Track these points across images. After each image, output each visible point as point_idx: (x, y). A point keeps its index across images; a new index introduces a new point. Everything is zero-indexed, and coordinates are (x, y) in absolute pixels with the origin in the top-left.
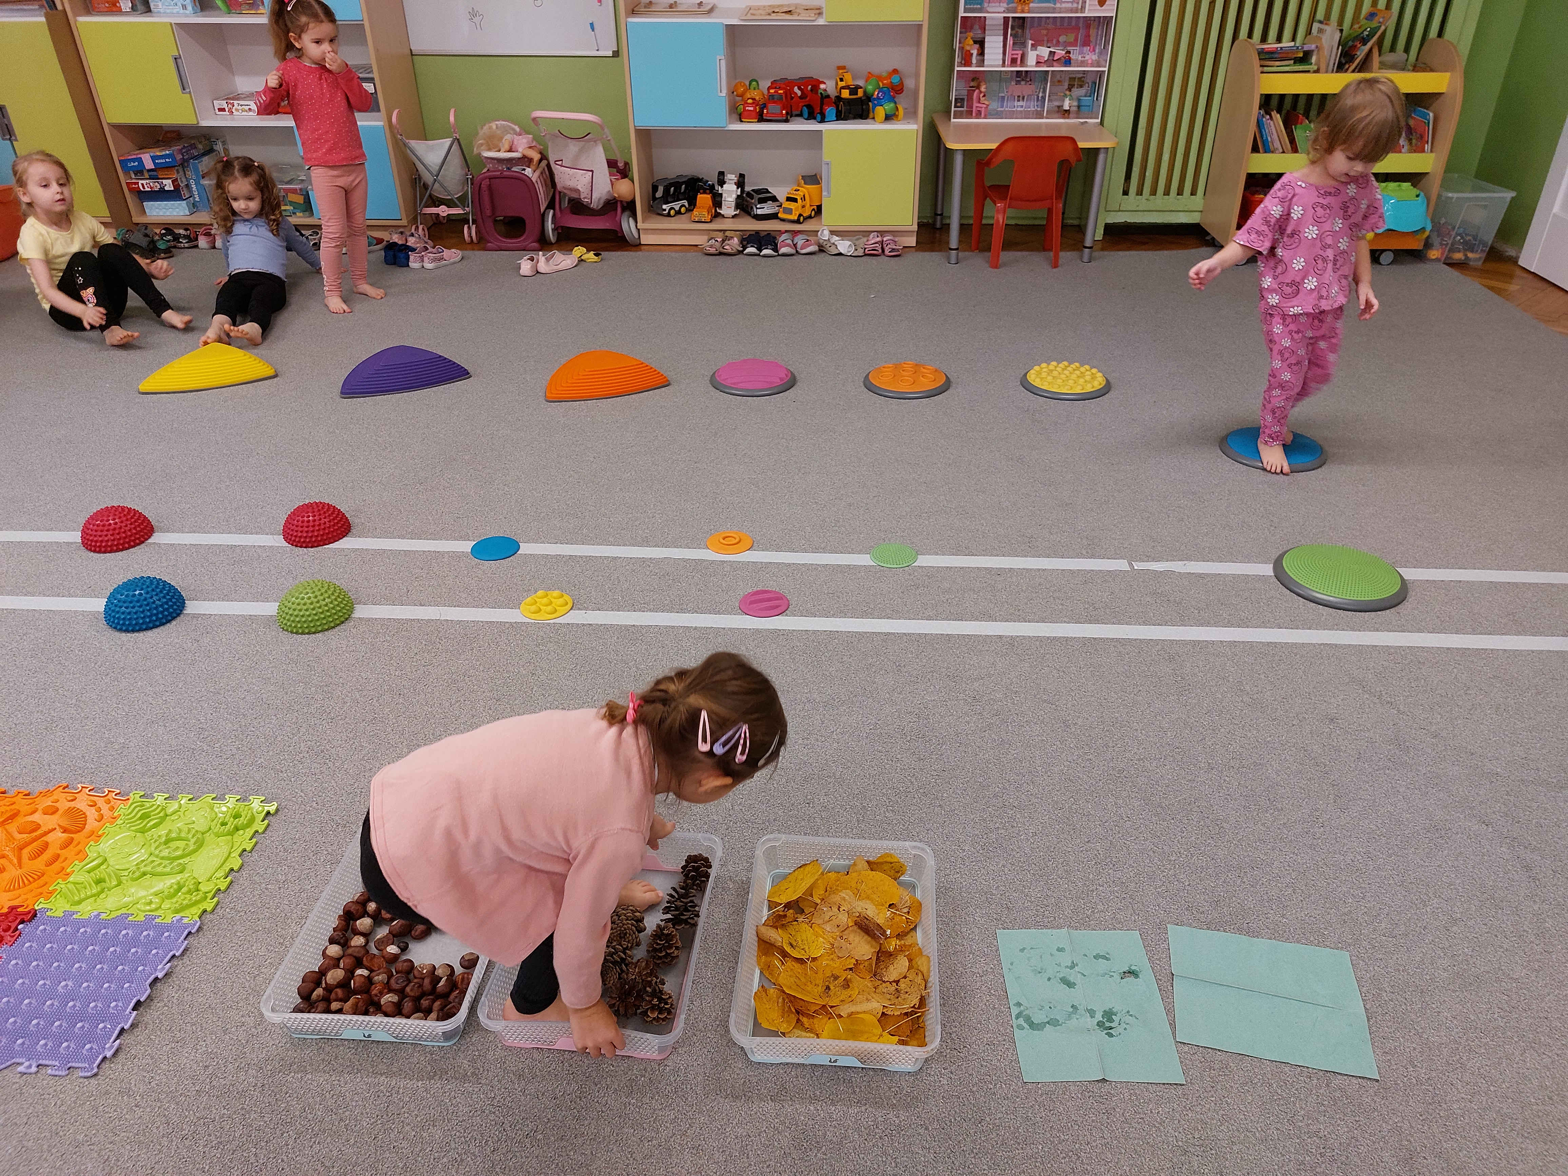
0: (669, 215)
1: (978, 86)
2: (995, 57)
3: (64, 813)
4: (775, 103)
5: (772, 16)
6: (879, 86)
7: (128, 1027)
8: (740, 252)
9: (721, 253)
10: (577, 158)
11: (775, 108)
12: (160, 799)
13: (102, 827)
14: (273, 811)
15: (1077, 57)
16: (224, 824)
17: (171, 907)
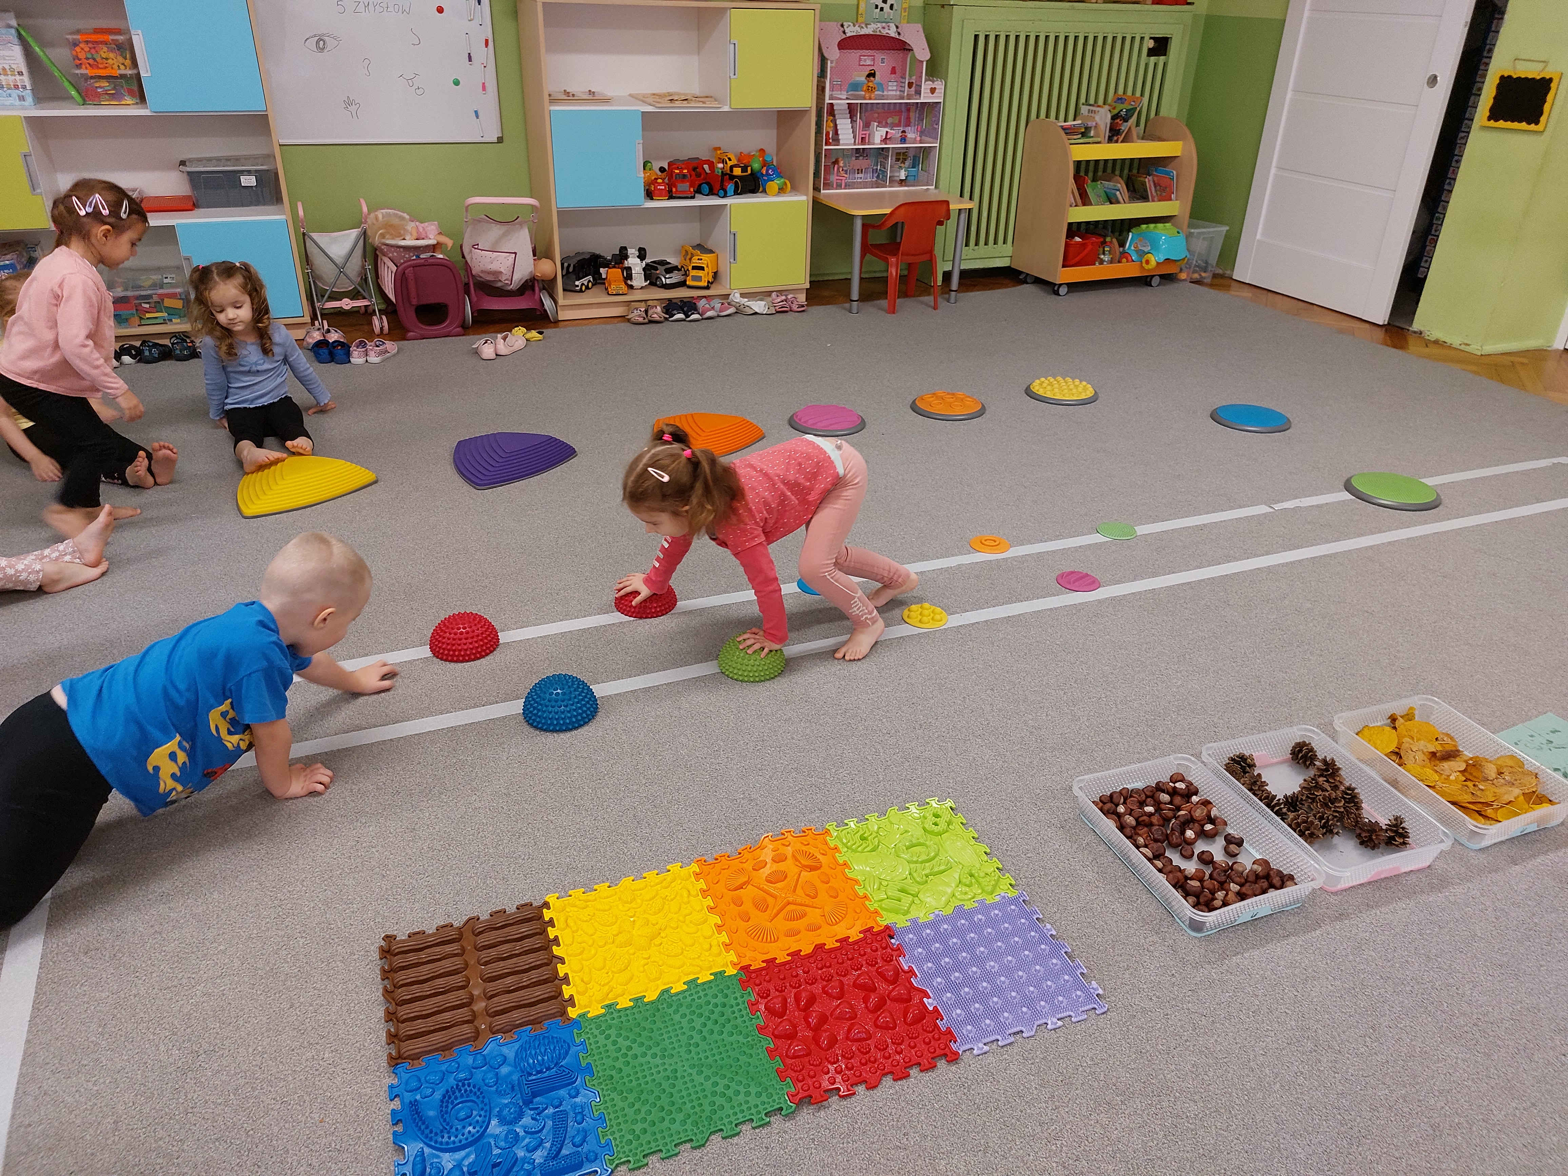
0: (581, 291)
1: (836, 162)
2: (847, 138)
3: (794, 856)
4: (683, 182)
5: (677, 104)
6: (765, 164)
7: (1085, 971)
8: (666, 319)
9: (651, 322)
10: (497, 242)
11: (684, 187)
12: (852, 824)
13: (834, 858)
14: (954, 806)
15: (910, 135)
16: (936, 824)
17: (983, 891)
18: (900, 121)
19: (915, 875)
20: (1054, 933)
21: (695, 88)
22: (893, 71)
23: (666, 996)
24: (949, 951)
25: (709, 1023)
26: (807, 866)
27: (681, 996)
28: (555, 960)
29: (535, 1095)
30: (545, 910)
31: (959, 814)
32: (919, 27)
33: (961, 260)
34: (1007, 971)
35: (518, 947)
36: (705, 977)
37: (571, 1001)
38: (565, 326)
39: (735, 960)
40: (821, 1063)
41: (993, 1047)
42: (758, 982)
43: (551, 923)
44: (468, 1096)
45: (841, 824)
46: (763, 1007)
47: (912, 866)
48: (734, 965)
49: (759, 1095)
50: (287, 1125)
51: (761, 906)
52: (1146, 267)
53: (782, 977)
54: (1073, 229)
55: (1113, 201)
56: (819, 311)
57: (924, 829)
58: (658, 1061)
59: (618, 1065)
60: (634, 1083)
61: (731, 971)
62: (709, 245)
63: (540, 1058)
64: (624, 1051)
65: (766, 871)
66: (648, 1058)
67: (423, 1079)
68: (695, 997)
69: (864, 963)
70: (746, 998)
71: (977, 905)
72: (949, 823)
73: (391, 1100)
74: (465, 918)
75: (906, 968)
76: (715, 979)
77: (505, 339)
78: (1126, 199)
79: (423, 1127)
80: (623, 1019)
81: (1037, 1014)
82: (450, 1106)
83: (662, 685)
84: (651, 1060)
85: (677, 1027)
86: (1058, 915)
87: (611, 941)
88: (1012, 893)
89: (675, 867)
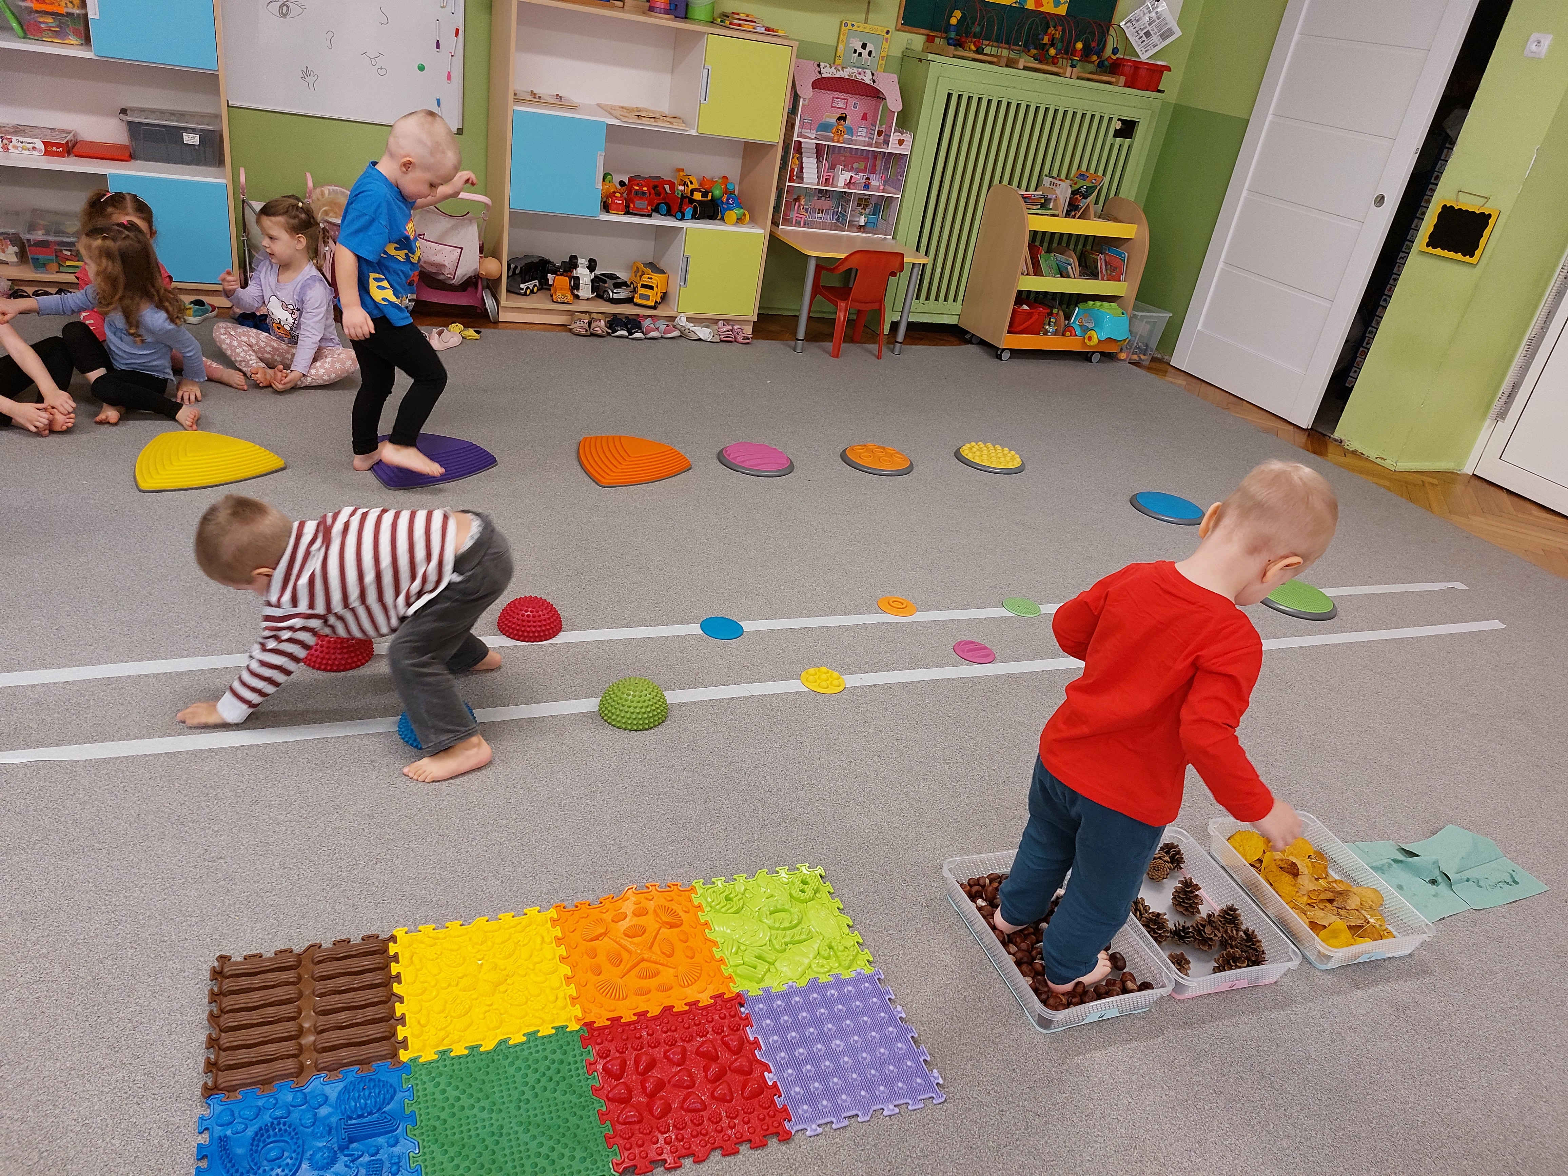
1: (797, 199)
2: (811, 176)
3: (655, 911)
4: (641, 199)
5: (644, 121)
6: (726, 192)
7: (928, 1059)
8: (609, 334)
9: (592, 335)
10: (446, 233)
11: (641, 204)
12: (719, 883)
13: (696, 915)
14: (823, 874)
15: (875, 183)
16: (803, 891)
17: (840, 965)
18: (866, 168)
19: (775, 942)
20: (904, 1016)
21: (664, 107)
22: (864, 117)
23: (503, 1047)
24: (799, 1025)
25: (543, 1079)
26: (667, 923)
27: (518, 1049)
28: (394, 998)
29: (351, 1140)
30: (391, 944)
31: (828, 883)
32: (895, 77)
33: (910, 312)
34: (852, 1051)
35: (357, 982)
36: (546, 1030)
37: (404, 1044)
38: (506, 328)
39: (580, 1015)
40: (650, 1132)
41: (826, 1129)
42: (599, 1041)
43: (395, 958)
44: (282, 1136)
45: (708, 881)
46: (600, 1067)
47: (773, 932)
48: (578, 1020)
49: (584, 1159)
50: (84, 1150)
51: (617, 960)
52: (1088, 343)
53: (624, 1037)
54: (1022, 297)
55: (1064, 274)
56: (763, 345)
57: (791, 895)
58: (485, 1115)
59: (443, 1115)
60: (457, 1136)
61: (574, 1026)
62: (662, 265)
63: (362, 1101)
64: (451, 1101)
65: (624, 925)
66: (476, 1110)
67: (236, 1114)
68: (533, 1050)
69: (710, 1030)
70: (585, 1057)
71: (832, 979)
72: (816, 891)
73: (201, 1133)
74: (307, 944)
75: (752, 1039)
76: (556, 1034)
77: (440, 334)
78: (1077, 274)
79: (229, 1165)
80: (456, 1067)
81: (875, 1099)
82: (261, 1145)
83: (548, 717)
84: (479, 1114)
85: (510, 1080)
86: (910, 997)
87: (455, 983)
88: (868, 970)
89: (532, 911)
